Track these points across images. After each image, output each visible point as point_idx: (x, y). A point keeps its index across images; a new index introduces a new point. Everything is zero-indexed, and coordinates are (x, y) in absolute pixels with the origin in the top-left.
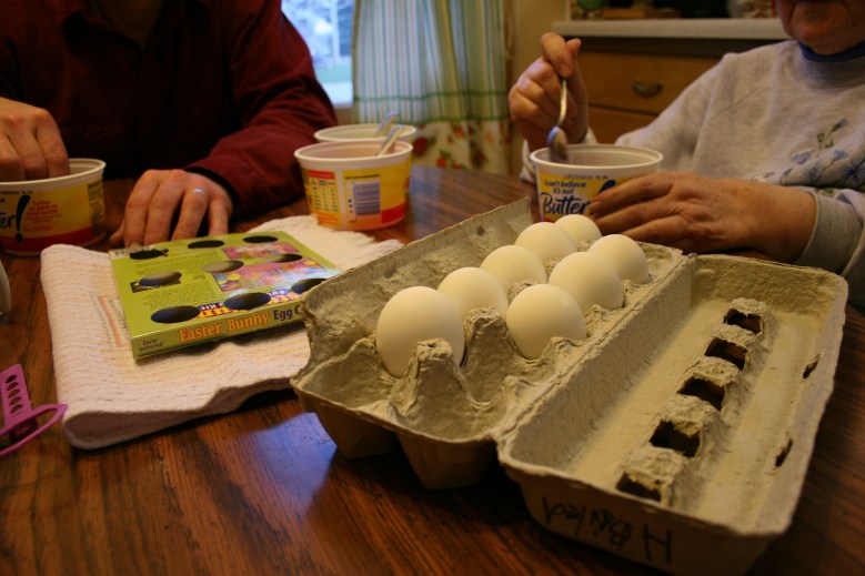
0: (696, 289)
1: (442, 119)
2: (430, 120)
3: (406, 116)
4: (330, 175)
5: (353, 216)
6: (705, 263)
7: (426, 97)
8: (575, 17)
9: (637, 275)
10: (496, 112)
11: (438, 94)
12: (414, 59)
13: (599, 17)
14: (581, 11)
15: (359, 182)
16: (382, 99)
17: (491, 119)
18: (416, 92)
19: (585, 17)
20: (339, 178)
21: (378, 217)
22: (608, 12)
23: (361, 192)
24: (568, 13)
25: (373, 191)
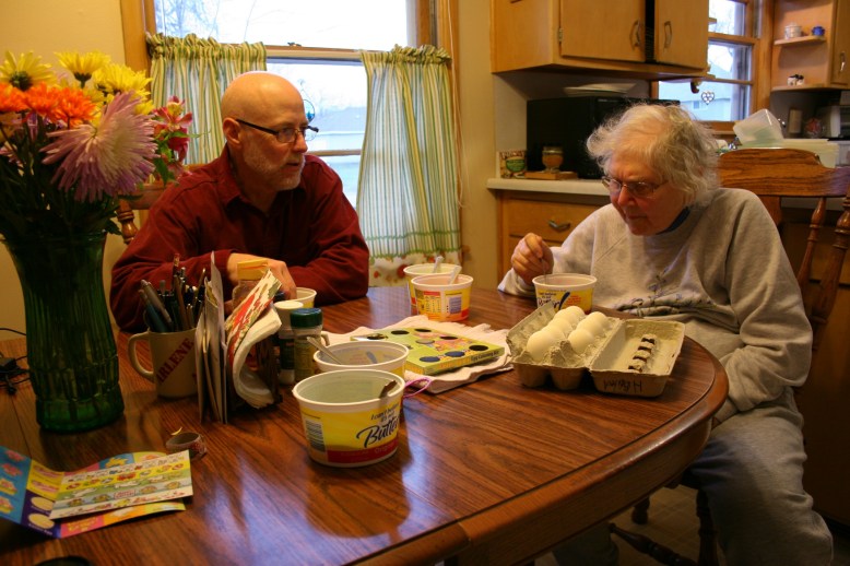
0: (627, 333)
1: (417, 251)
2: (409, 253)
3: (393, 250)
4: (438, 294)
5: (448, 314)
6: (630, 323)
7: (406, 236)
8: (503, 176)
9: (607, 327)
10: (455, 246)
11: (414, 233)
12: (399, 210)
13: (521, 175)
14: (509, 173)
15: (453, 297)
16: (376, 238)
17: (452, 250)
18: (400, 232)
19: (512, 176)
20: (442, 295)
21: (460, 314)
22: (529, 174)
23: (452, 302)
24: (498, 173)
25: (459, 301)
